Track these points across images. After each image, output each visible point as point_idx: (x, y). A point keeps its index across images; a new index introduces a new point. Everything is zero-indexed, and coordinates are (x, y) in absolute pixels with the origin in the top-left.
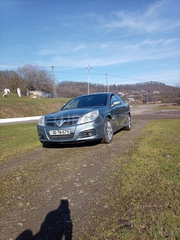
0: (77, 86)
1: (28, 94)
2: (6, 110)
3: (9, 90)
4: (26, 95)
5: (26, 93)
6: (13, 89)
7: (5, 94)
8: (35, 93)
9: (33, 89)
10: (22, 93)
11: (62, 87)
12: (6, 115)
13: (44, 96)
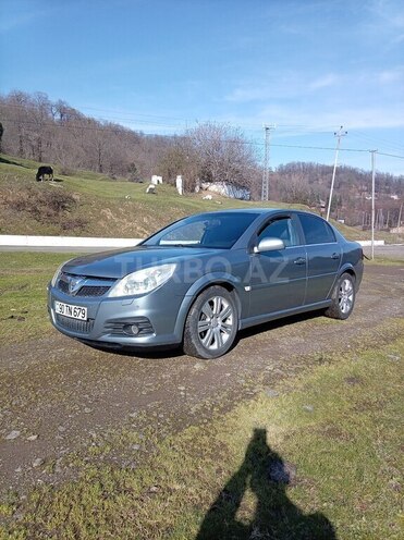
0: (323, 173)
1: (197, 189)
2: (145, 220)
3: (160, 179)
4: (193, 191)
5: (194, 186)
6: (169, 178)
7: (151, 186)
8: (213, 187)
9: (210, 179)
10: (185, 187)
11: (287, 176)
12: (142, 232)
13: (232, 196)
